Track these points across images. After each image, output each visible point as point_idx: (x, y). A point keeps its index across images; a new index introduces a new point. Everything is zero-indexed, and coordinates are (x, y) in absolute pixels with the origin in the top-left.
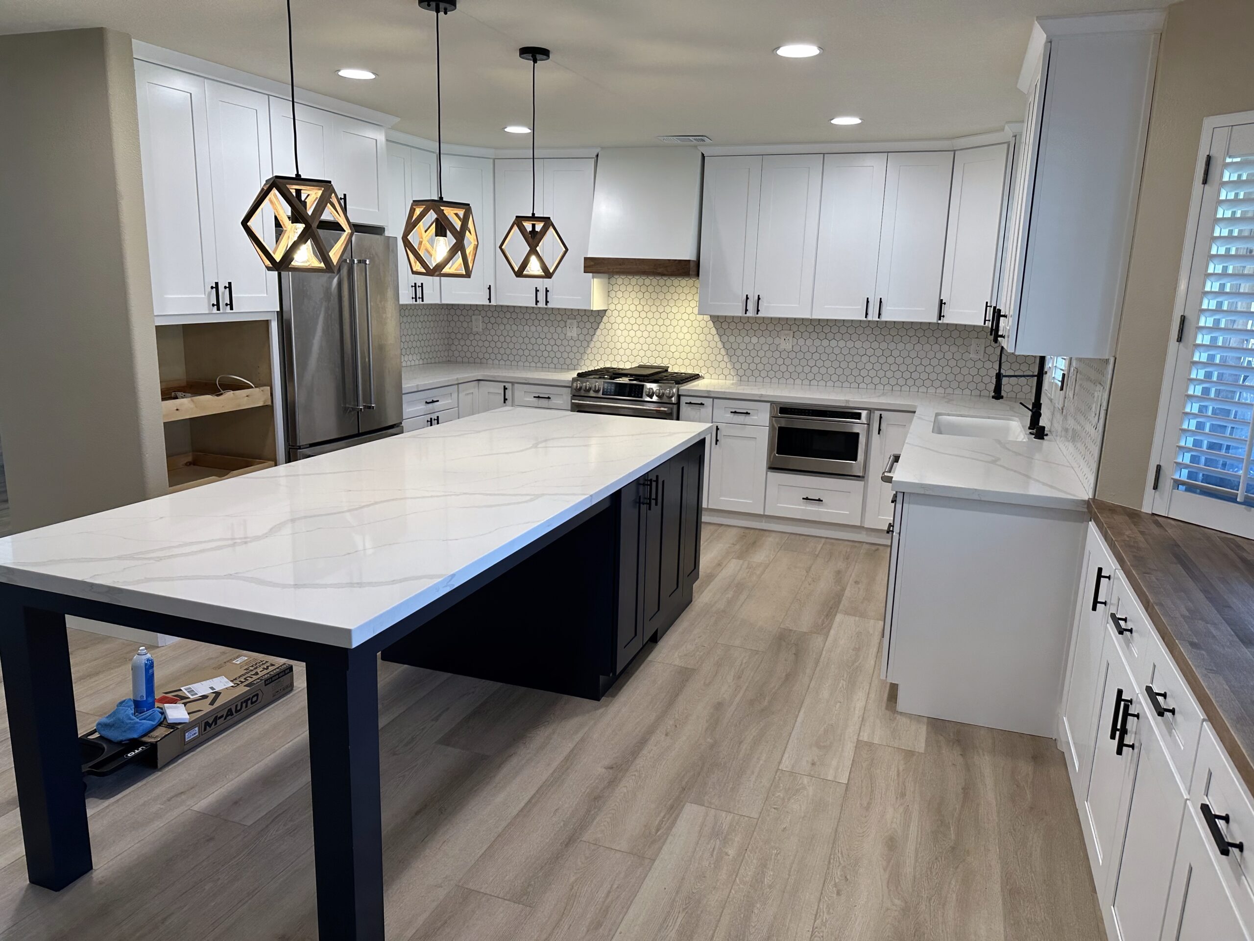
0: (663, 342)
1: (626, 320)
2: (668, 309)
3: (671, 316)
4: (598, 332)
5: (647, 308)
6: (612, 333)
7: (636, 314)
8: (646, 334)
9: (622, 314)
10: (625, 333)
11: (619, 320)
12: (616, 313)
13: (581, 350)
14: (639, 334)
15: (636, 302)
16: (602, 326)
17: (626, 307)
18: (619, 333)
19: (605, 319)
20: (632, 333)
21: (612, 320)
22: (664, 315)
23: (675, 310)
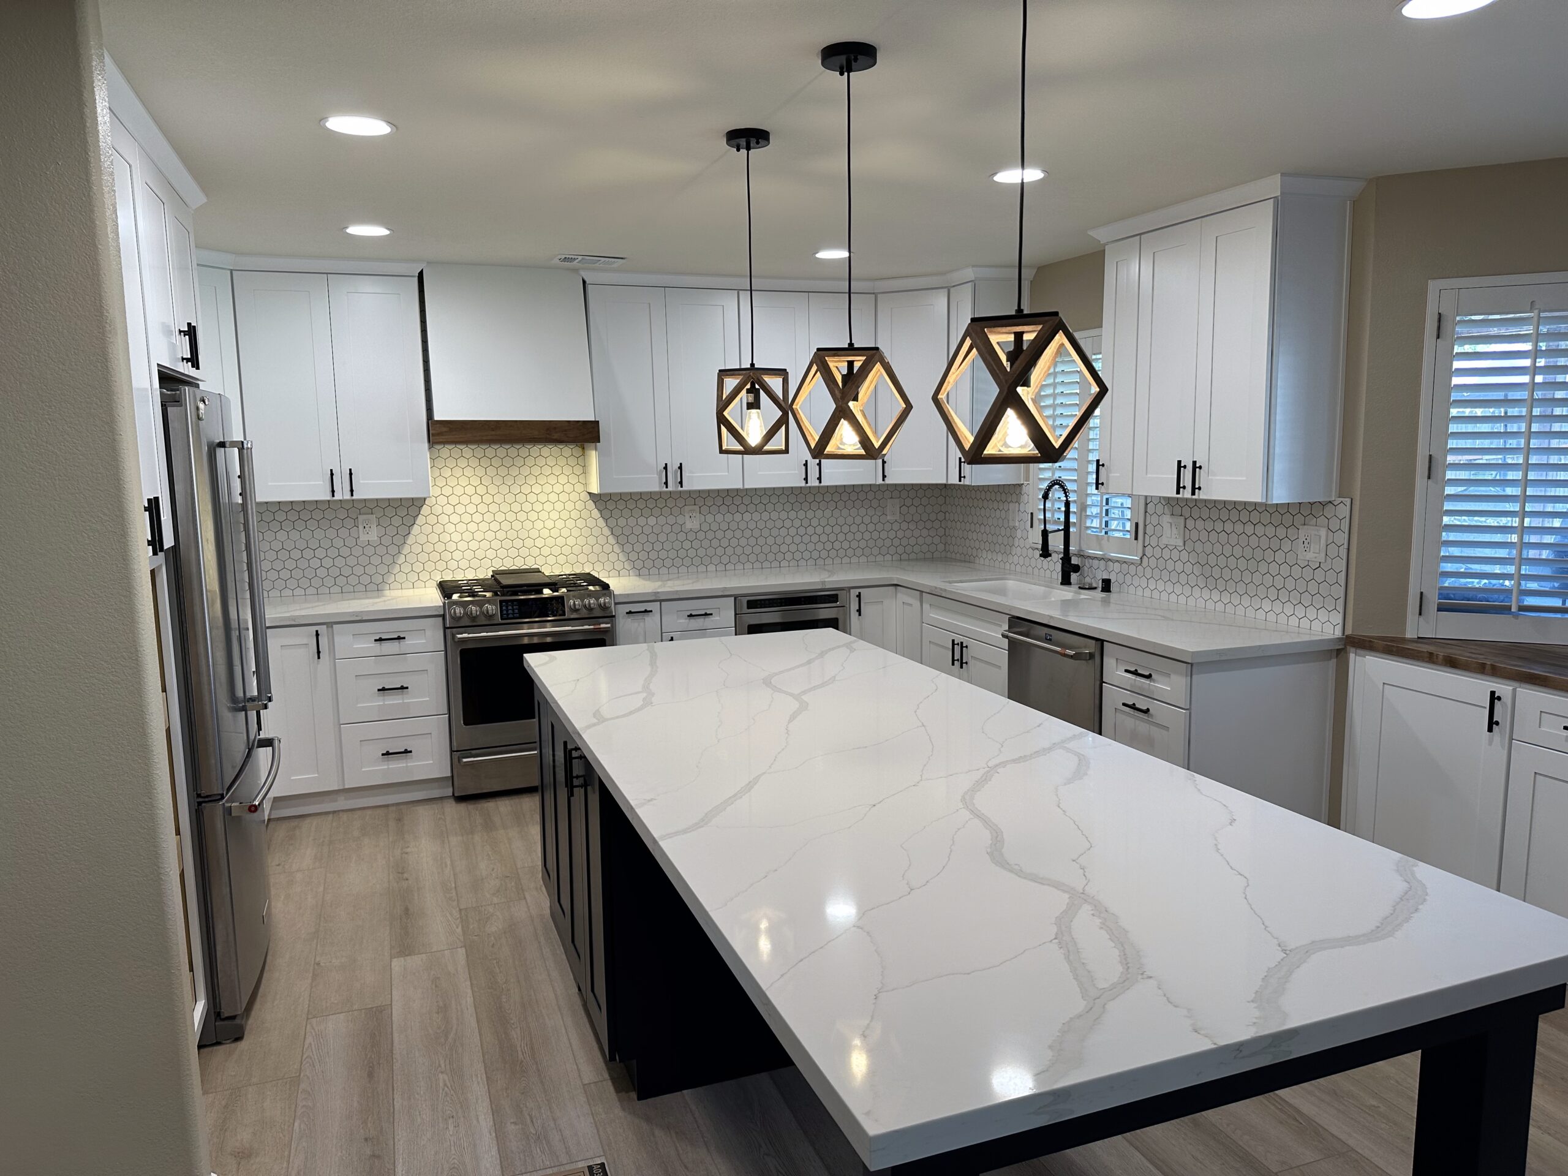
0: (523, 534)
1: (460, 509)
2: (526, 489)
3: (532, 498)
4: (416, 530)
5: (493, 489)
6: (438, 529)
7: (476, 499)
8: (495, 526)
9: (454, 500)
10: (461, 527)
11: (449, 509)
12: (442, 500)
13: (388, 559)
14: (484, 527)
15: (475, 481)
16: (420, 520)
17: (459, 490)
18: (450, 528)
19: (425, 510)
20: (472, 527)
21: (438, 510)
22: (521, 498)
23: (537, 489)
